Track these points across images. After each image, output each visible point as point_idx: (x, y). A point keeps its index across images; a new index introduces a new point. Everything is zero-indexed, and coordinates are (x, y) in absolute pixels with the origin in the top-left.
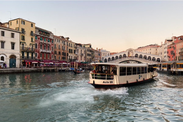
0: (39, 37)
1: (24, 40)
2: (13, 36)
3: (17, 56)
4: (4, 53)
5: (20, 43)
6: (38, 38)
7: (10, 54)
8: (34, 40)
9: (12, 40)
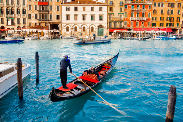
0: (130, 6)
1: (113, 11)
2: (100, 9)
3: (104, 26)
4: (93, 24)
5: (108, 14)
6: (128, 7)
7: (98, 25)
8: (123, 10)
9: (101, 13)
